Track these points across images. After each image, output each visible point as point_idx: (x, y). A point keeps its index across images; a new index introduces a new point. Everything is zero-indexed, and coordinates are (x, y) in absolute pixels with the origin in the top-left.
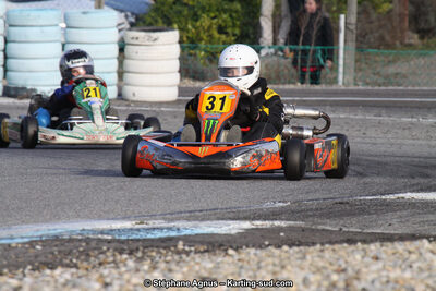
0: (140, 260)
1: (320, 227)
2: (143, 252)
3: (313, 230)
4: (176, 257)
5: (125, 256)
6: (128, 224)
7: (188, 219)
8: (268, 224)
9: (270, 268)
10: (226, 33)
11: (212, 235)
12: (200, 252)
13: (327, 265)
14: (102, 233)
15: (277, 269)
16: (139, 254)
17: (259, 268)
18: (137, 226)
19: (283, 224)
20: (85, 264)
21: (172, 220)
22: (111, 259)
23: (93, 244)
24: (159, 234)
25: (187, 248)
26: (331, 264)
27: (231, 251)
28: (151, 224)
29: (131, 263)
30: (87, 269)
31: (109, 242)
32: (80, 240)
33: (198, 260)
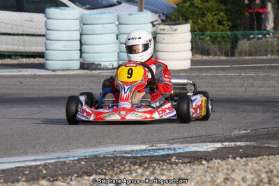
0: (146, 169)
1: (266, 145)
2: (149, 164)
3: (261, 147)
4: (169, 167)
5: (137, 167)
6: (144, 147)
7: (182, 143)
8: (233, 144)
9: (225, 171)
10: (223, 25)
11: (196, 152)
12: (185, 163)
13: (262, 168)
14: (126, 152)
15: (230, 172)
16: (146, 165)
17: (218, 171)
18: (149, 148)
19: (242, 144)
20: (111, 172)
21: (172, 144)
22: (128, 169)
23: (118, 160)
24: (162, 153)
25: (177, 161)
26: (264, 168)
27: (204, 162)
28: (159, 146)
29: (140, 171)
30: (112, 176)
31: (128, 158)
32: (110, 158)
33: (182, 168)
